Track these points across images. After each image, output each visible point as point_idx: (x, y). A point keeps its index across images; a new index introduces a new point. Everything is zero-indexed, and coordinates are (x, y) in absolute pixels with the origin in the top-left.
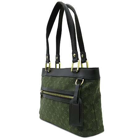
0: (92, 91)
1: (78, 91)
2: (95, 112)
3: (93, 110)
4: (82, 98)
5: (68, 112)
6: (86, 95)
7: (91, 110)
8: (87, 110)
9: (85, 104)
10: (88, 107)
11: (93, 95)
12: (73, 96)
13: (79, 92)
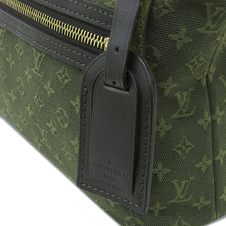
0: (214, 19)
1: (138, 17)
2: (213, 122)
3: (206, 114)
4: (157, 54)
5: (77, 110)
6: (181, 37)
7: (199, 114)
8: (176, 116)
9: (170, 86)
10: (182, 98)
11: (216, 36)
12: (105, 33)
13: (143, 23)
